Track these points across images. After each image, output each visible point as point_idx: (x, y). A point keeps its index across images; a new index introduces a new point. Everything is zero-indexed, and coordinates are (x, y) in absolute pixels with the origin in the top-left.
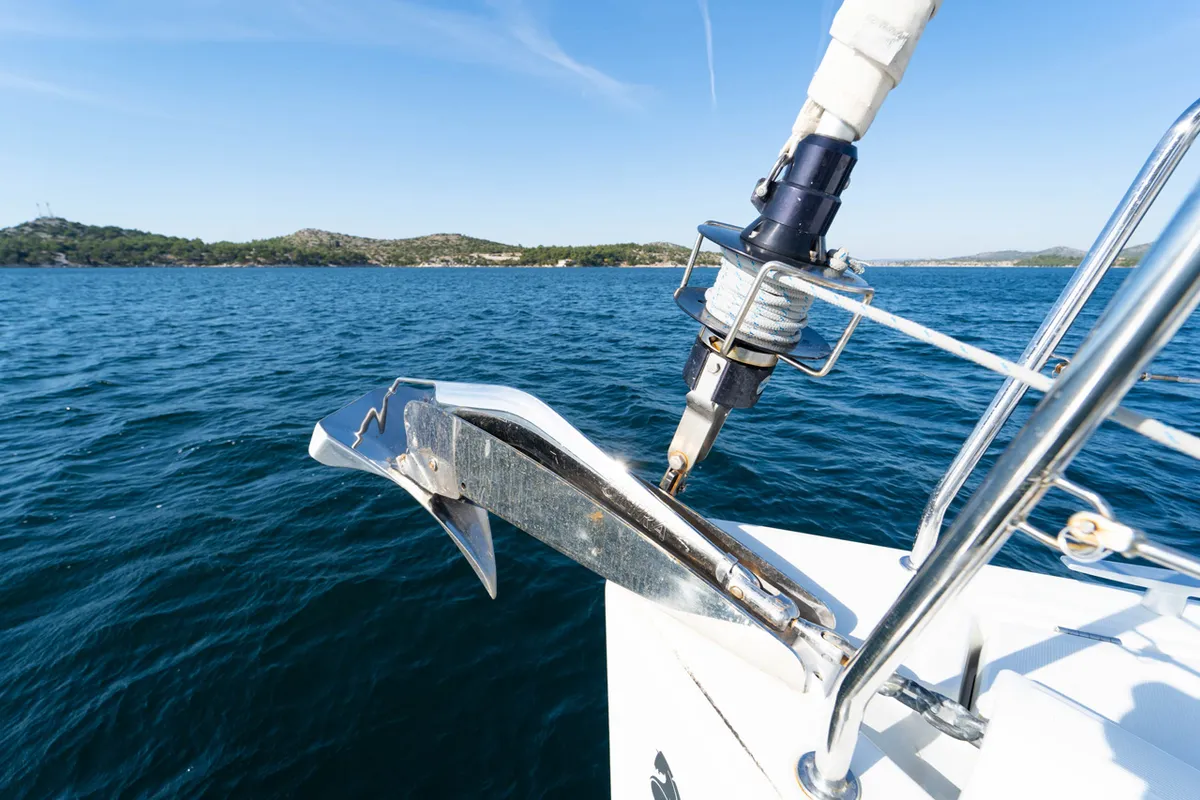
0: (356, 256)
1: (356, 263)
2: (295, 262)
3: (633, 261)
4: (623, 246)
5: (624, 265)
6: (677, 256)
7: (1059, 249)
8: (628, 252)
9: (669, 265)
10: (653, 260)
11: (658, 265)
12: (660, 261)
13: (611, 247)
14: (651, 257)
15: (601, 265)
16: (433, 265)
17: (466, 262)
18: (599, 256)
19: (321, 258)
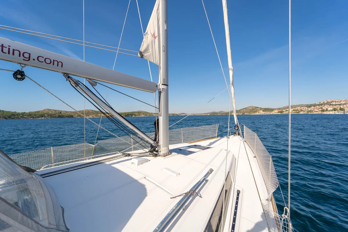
0: (71, 116)
1: (71, 117)
2: (57, 117)
3: (135, 115)
4: (133, 112)
5: (133, 116)
6: (145, 114)
7: (222, 111)
8: (134, 113)
9: (143, 116)
10: (140, 115)
11: (140, 116)
12: (141, 115)
13: (130, 112)
14: (139, 115)
15: (129, 116)
16: (90, 117)
17: (98, 116)
18: (128, 114)
19: (63, 116)
